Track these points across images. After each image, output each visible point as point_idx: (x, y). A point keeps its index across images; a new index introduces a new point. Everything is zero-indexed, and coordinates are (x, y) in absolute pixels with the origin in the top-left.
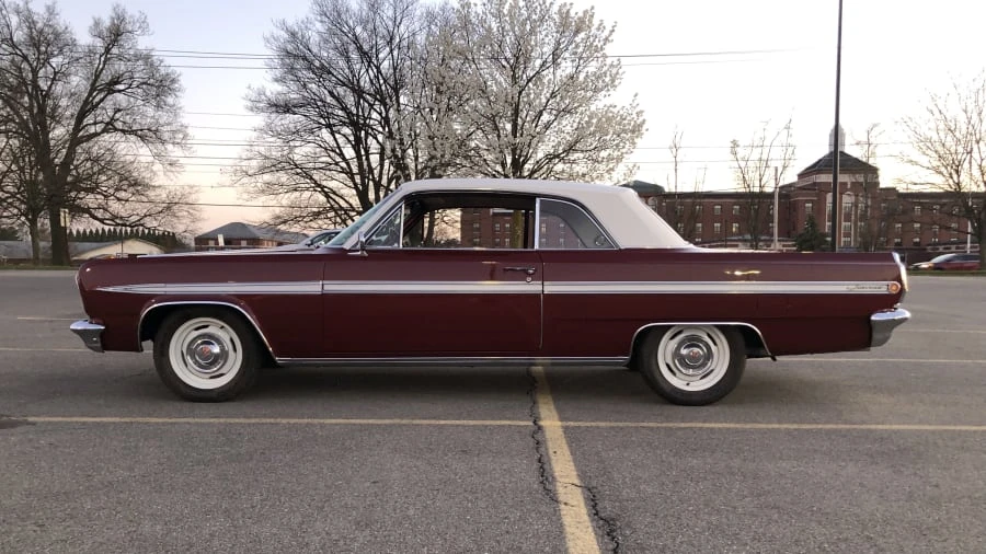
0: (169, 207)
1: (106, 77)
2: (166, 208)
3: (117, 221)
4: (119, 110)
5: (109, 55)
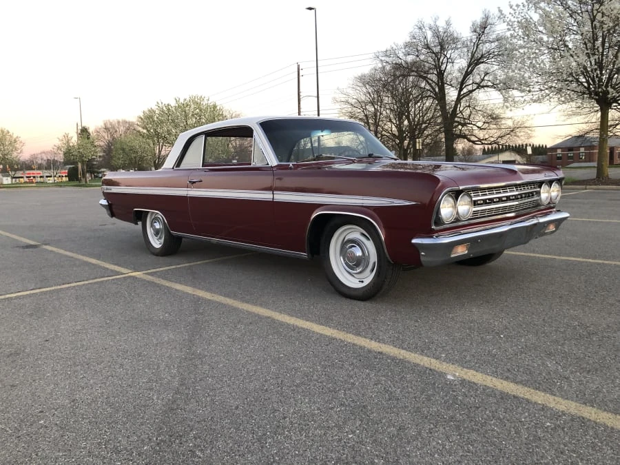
2: (512, 131)
3: (483, 142)
4: (486, 74)
5: (480, 42)
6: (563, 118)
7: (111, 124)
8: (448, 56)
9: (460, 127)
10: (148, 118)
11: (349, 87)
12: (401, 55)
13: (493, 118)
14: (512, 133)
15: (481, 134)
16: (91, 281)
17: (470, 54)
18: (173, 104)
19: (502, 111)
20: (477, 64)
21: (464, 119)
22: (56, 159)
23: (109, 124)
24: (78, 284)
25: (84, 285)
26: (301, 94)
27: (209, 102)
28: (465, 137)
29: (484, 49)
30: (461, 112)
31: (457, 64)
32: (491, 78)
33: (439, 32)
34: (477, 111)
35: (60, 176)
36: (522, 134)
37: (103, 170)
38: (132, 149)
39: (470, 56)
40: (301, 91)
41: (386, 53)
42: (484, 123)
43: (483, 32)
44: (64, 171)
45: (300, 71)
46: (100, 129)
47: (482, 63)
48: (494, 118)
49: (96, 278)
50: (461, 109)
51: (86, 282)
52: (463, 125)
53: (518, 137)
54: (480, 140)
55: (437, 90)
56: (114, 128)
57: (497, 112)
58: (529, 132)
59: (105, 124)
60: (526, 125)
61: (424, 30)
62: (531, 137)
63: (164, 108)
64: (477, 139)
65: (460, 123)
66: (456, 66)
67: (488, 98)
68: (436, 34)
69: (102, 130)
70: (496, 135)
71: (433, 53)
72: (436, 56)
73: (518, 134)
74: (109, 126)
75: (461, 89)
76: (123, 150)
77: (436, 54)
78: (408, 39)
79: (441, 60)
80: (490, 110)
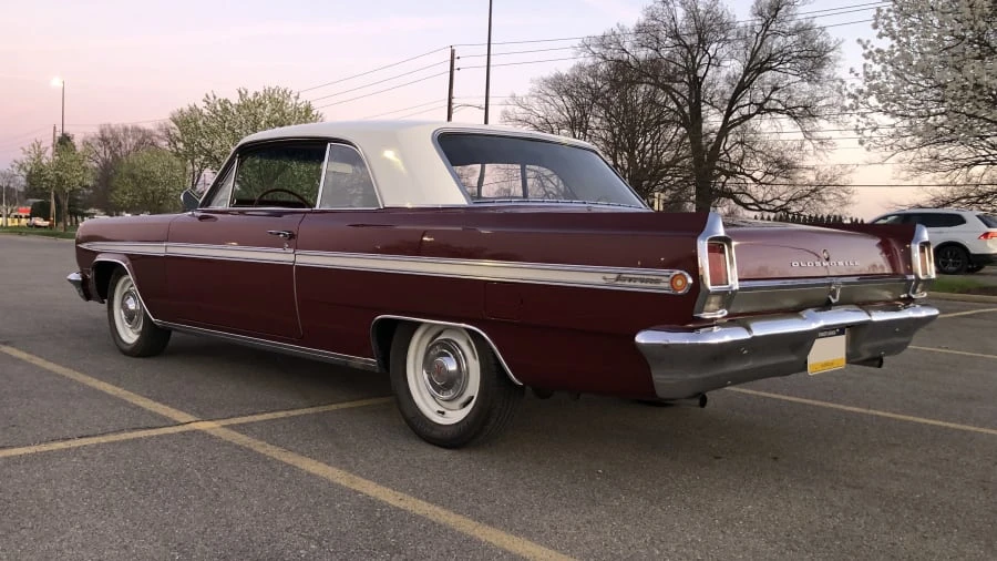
0: (815, 190)
1: (762, 56)
2: (813, 191)
3: (762, 206)
4: (775, 89)
5: (768, 33)
6: (904, 174)
7: (112, 131)
8: (711, 52)
9: (723, 178)
10: (187, 123)
11: (534, 96)
12: (628, 46)
13: (781, 167)
14: (813, 195)
15: (760, 193)
16: (112, 438)
17: (749, 53)
18: (235, 100)
19: (797, 156)
20: (760, 71)
21: (732, 164)
22: (12, 185)
23: (108, 131)
24: (85, 441)
25: (98, 445)
26: (454, 101)
27: (299, 102)
28: (730, 195)
29: (775, 47)
30: (726, 152)
31: (726, 68)
32: (783, 96)
33: (698, 11)
34: (754, 152)
35: (16, 217)
36: (832, 197)
37: (91, 211)
38: (149, 177)
39: (749, 57)
40: (454, 95)
41: (603, 42)
42: (766, 173)
43: (775, 16)
44: (24, 208)
45: (456, 61)
46: (93, 139)
47: (771, 68)
48: (783, 167)
49: (122, 431)
50: (727, 147)
51: (103, 440)
52: (729, 174)
53: (824, 201)
54: (757, 203)
55: (687, 110)
56: (116, 139)
57: (789, 156)
58: (844, 195)
59: (102, 132)
60: (838, 182)
61: (671, 6)
62: (846, 204)
63: (219, 108)
64: (752, 201)
65: (723, 172)
66: (724, 73)
67: (776, 131)
68: (693, 14)
69: (96, 141)
70: (785, 197)
71: (686, 46)
72: (689, 52)
73: (825, 197)
74: (108, 135)
75: (729, 113)
76: (133, 177)
77: (689, 48)
78: (643, 19)
79: (697, 61)
80: (777, 151)
